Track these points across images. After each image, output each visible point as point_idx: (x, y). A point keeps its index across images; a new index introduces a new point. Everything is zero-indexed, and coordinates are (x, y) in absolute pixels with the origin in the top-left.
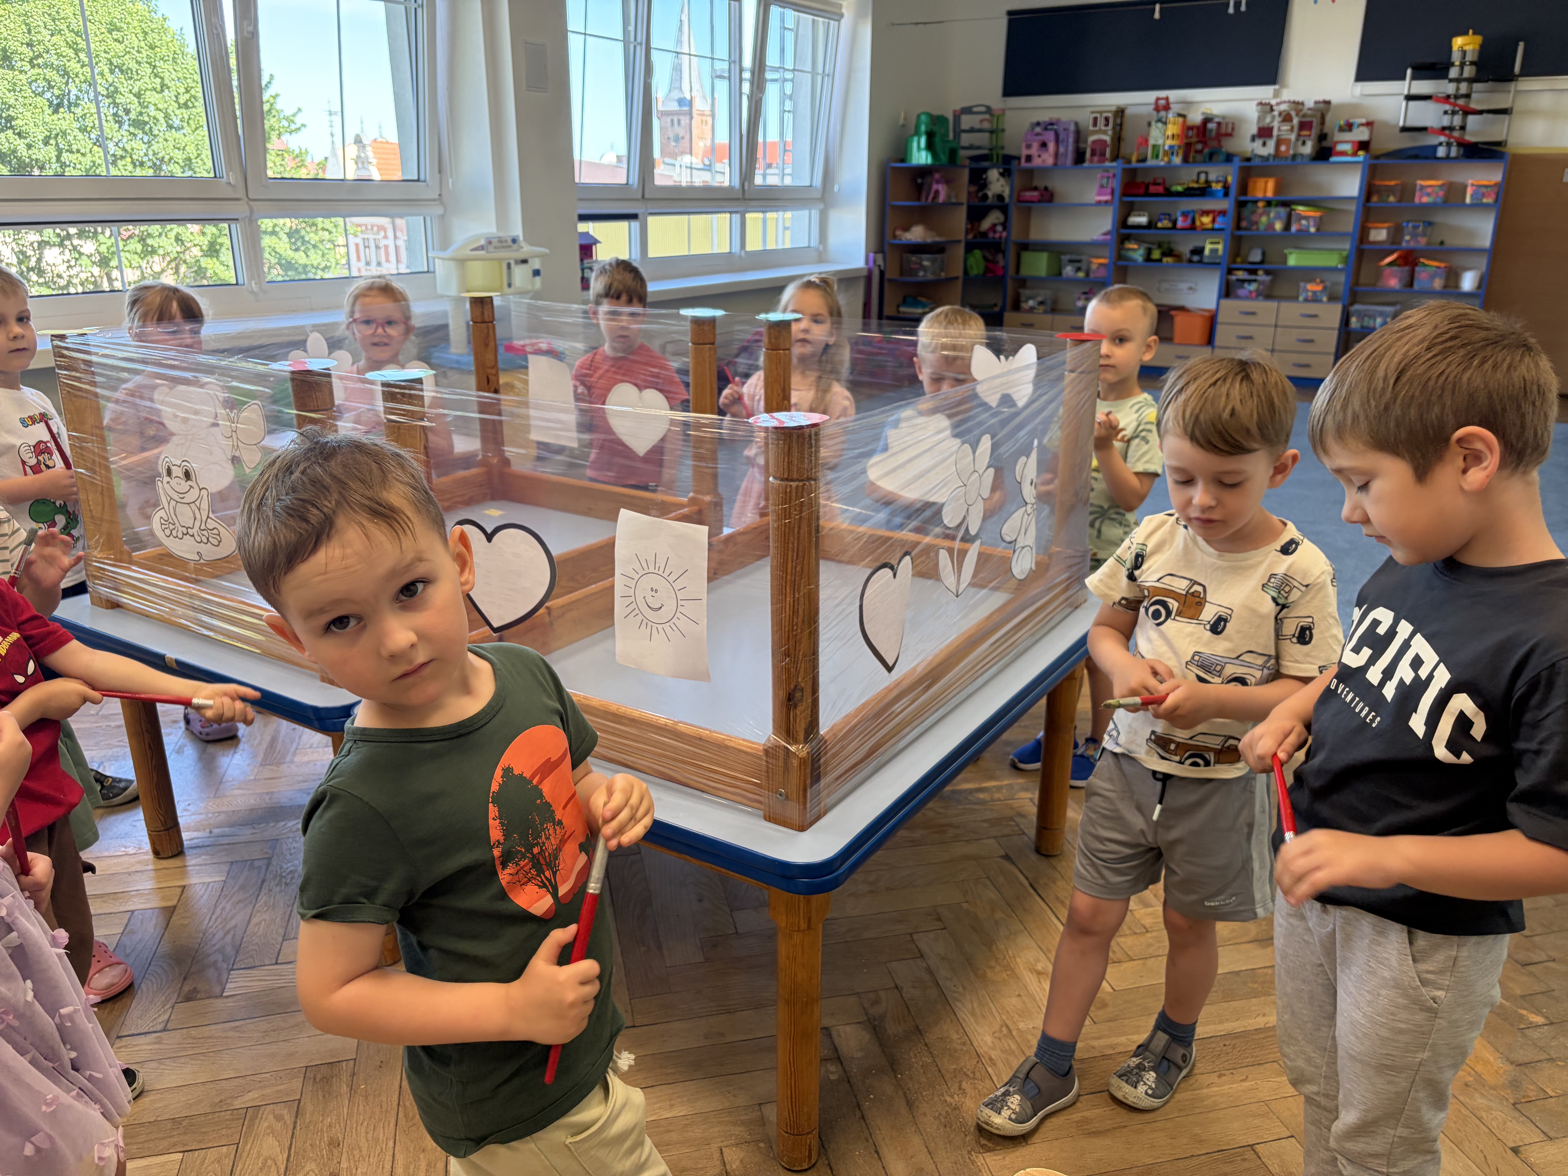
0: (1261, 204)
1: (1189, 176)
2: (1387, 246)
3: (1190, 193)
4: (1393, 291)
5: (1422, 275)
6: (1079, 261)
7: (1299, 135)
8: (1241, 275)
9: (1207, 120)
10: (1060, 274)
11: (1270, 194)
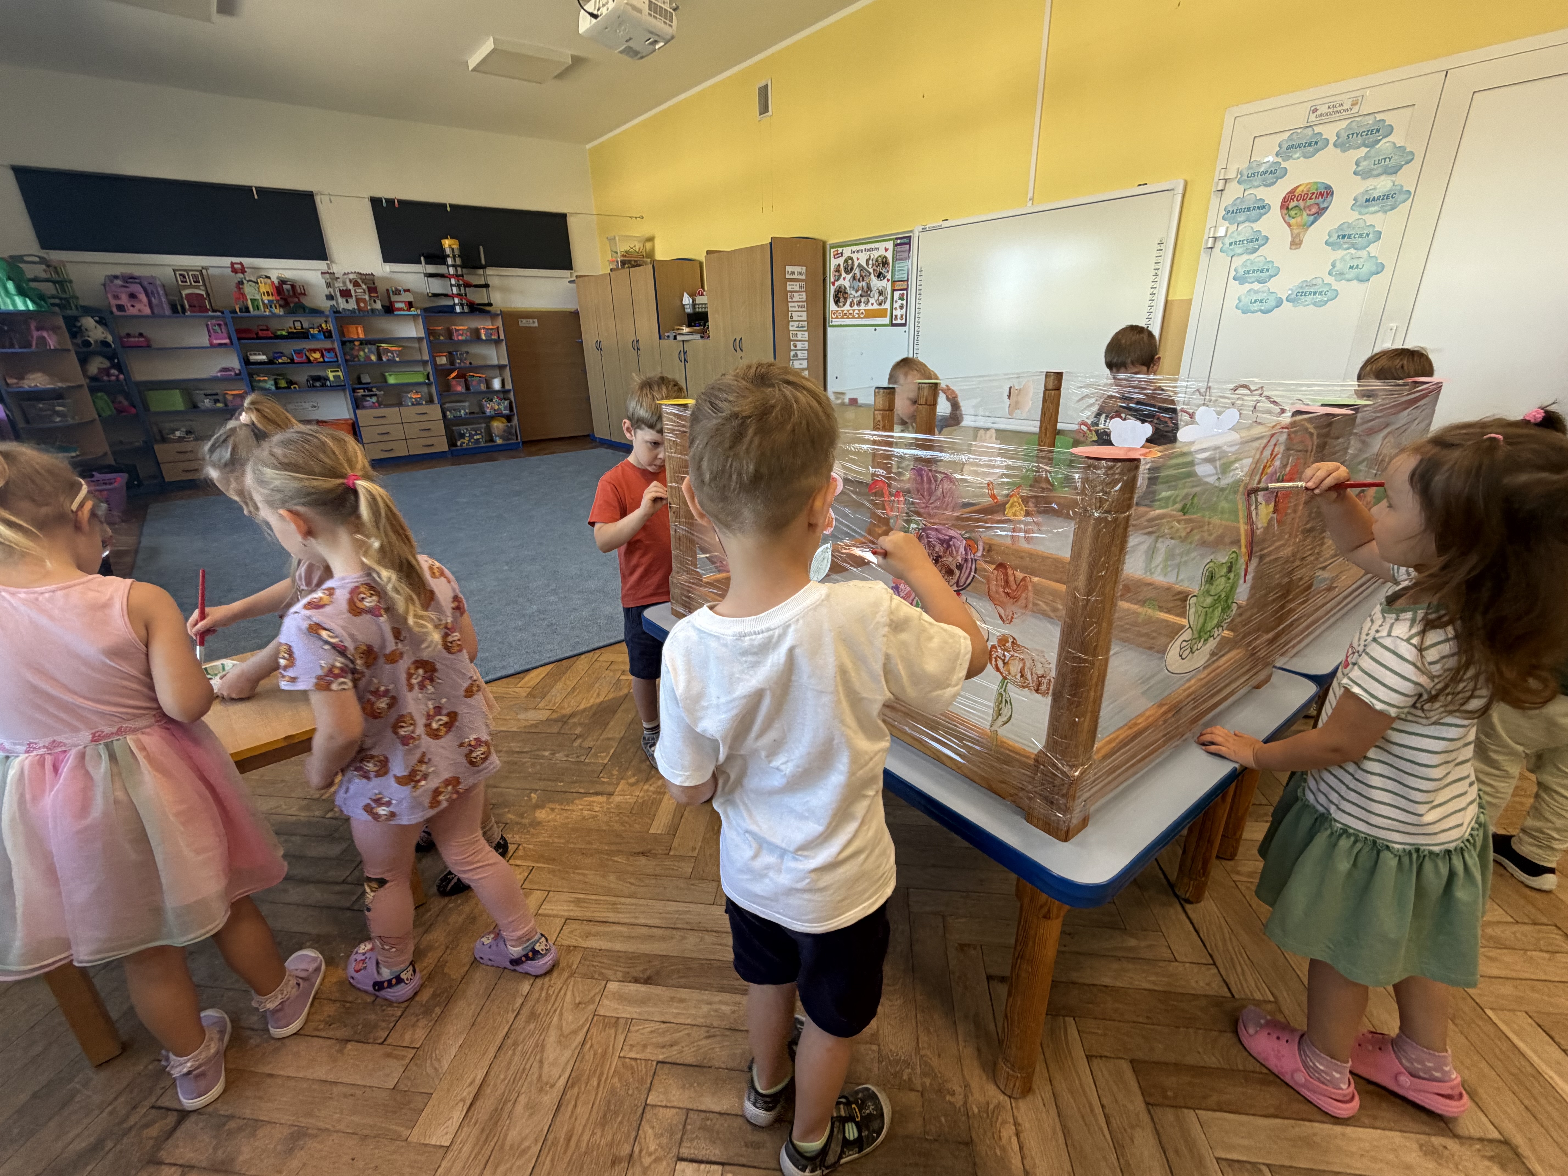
0: (357, 343)
1: (289, 324)
2: (449, 367)
3: (292, 336)
4: (461, 394)
5: (474, 383)
6: (216, 394)
7: (370, 297)
8: (361, 392)
9: (283, 282)
10: (195, 406)
11: (362, 336)
